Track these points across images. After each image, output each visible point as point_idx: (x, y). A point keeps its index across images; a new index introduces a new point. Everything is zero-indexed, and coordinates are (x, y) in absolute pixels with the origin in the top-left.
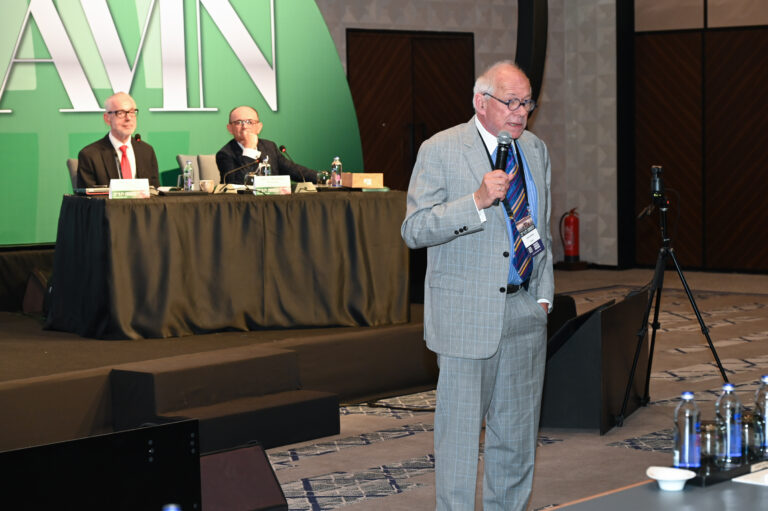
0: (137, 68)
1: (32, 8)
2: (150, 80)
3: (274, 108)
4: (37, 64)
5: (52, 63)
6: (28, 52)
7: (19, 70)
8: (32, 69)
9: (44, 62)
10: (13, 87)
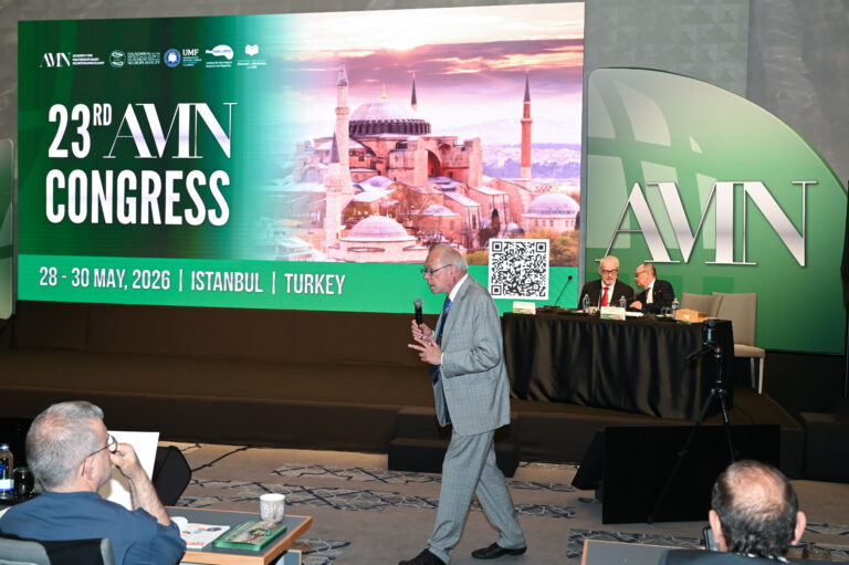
0: (697, 235)
1: (630, 200)
2: (707, 244)
3: (803, 264)
4: (631, 233)
5: (641, 233)
6: (627, 226)
7: (620, 236)
8: (628, 236)
9: (637, 232)
10: (616, 246)
